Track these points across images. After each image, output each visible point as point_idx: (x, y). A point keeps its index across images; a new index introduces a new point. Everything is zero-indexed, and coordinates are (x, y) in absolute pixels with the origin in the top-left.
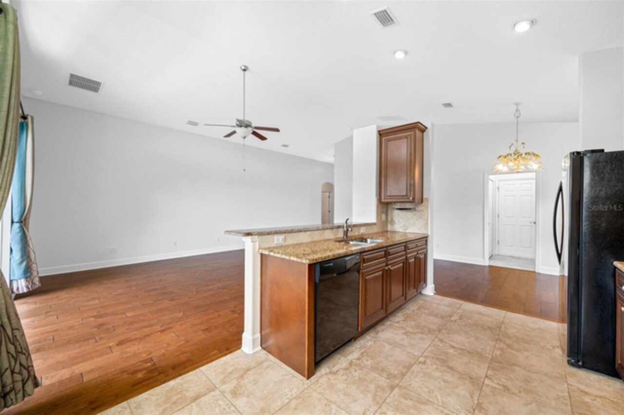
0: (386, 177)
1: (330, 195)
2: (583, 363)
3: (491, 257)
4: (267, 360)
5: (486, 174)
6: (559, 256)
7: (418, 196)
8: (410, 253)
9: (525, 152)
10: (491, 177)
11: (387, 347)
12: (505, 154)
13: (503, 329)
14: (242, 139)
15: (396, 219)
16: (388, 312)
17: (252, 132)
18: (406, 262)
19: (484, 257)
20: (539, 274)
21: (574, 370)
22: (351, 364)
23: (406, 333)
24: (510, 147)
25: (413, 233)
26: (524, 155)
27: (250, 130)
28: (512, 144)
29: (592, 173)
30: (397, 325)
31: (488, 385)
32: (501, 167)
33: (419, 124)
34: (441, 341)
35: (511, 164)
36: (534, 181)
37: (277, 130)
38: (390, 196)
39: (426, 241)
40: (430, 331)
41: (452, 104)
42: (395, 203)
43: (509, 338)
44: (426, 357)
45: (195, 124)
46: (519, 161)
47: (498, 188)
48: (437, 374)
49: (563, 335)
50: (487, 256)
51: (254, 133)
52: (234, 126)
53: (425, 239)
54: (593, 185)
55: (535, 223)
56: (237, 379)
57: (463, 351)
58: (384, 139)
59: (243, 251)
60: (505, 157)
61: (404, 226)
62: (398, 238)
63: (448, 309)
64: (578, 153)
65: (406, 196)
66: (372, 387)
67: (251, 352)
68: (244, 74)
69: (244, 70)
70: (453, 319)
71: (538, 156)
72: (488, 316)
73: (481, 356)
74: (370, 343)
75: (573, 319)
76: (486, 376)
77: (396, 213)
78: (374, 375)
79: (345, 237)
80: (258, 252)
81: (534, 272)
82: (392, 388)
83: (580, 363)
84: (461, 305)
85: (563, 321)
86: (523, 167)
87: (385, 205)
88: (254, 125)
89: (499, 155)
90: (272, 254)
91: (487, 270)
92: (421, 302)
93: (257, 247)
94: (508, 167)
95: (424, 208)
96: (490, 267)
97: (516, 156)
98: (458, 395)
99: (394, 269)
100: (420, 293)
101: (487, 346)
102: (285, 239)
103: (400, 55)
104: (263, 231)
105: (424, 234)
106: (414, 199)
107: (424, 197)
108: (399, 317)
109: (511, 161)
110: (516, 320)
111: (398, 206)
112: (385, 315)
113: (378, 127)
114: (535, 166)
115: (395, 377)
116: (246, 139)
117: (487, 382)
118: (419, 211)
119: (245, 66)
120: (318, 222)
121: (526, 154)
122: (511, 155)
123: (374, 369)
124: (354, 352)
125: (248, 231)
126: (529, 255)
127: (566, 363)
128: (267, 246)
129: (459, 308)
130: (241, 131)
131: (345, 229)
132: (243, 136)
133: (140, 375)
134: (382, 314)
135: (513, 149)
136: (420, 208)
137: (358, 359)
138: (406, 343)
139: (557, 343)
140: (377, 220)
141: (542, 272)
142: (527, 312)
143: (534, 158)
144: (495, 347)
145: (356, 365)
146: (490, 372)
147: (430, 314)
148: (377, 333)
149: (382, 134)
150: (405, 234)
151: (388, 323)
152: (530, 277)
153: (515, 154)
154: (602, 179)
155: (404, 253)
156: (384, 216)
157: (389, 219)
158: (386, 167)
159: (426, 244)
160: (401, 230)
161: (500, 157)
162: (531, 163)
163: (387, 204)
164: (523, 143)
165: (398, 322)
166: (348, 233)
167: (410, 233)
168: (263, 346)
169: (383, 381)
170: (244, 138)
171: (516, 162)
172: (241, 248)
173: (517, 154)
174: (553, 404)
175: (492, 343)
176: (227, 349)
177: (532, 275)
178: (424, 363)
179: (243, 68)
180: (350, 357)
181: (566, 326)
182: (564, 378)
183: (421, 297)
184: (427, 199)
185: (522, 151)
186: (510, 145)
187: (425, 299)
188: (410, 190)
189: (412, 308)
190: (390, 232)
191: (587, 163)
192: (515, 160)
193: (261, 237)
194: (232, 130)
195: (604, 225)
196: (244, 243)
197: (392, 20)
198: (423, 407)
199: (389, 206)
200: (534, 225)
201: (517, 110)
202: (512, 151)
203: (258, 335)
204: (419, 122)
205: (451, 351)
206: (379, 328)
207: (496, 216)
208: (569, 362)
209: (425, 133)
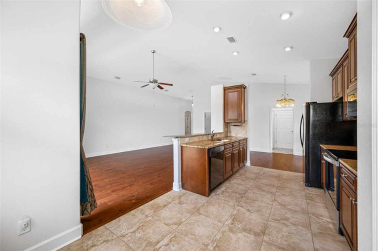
0: (228, 109)
1: (188, 118)
2: (310, 185)
3: (273, 149)
4: (187, 193)
5: (271, 108)
6: (302, 144)
7: (243, 120)
8: (235, 148)
9: (289, 98)
10: (273, 109)
11: (236, 185)
12: (280, 99)
13: (281, 176)
14: (153, 89)
15: (232, 131)
16: (234, 172)
17: (157, 85)
18: (239, 150)
19: (270, 149)
20: (295, 155)
21: (307, 188)
22: (223, 191)
23: (242, 180)
24: (282, 96)
25: (241, 137)
26: (288, 100)
27: (157, 84)
28: (283, 95)
29: (313, 111)
30: (237, 178)
31: (277, 194)
32: (278, 105)
33: (244, 86)
34: (257, 182)
35: (283, 104)
36: (292, 111)
37: (172, 85)
38: (230, 119)
39: (247, 140)
40: (252, 179)
41: (256, 74)
42: (232, 122)
43: (284, 179)
44: (253, 187)
45: (119, 78)
46: (286, 103)
47: (276, 114)
48: (258, 192)
49: (303, 177)
50: (272, 148)
51: (159, 87)
52: (149, 82)
53: (246, 140)
54: (313, 116)
55: (293, 132)
56: (178, 199)
57: (266, 185)
58: (226, 91)
59: (172, 146)
60: (280, 101)
61: (236, 133)
62: (234, 140)
63: (257, 171)
64: (308, 103)
65: (238, 119)
66: (234, 198)
67: (179, 190)
68: (153, 55)
69: (153, 53)
70: (260, 174)
71: (293, 100)
72: (274, 172)
73: (273, 186)
74: (228, 185)
75: (307, 171)
76: (276, 192)
77: (232, 127)
78: (233, 194)
79: (212, 139)
80: (180, 145)
81: (293, 155)
82: (242, 197)
83: (309, 185)
84: (263, 169)
85: (303, 173)
86: (287, 106)
87: (227, 124)
88: (159, 82)
89: (277, 100)
90: (188, 146)
91: (272, 155)
92: (245, 169)
93: (180, 143)
94: (281, 106)
95: (245, 125)
96: (273, 153)
97: (285, 101)
98: (267, 198)
99: (236, 153)
100: (244, 165)
101: (276, 182)
102: (189, 140)
103: (235, 54)
104: (181, 136)
105: (245, 137)
106: (241, 121)
107: (246, 119)
108: (237, 175)
109: (283, 102)
110: (286, 173)
111: (233, 124)
112: (232, 173)
113: (223, 85)
114: (293, 105)
115: (242, 194)
116: (155, 89)
117: (277, 193)
118: (243, 126)
119: (154, 51)
120: (183, 133)
121: (289, 99)
122: (283, 100)
123: (233, 192)
124: (223, 188)
125: (177, 136)
126: (290, 148)
127: (304, 185)
128: (183, 143)
129: (262, 170)
130: (152, 85)
131: (212, 135)
132: (153, 87)
133: (134, 201)
134: (231, 173)
135: (283, 97)
136: (243, 125)
137: (225, 190)
138: (243, 183)
139: (302, 180)
140: (224, 131)
141: (296, 154)
142: (290, 170)
143: (292, 101)
144: (278, 183)
145: (225, 192)
146: (278, 190)
147: (251, 173)
148: (230, 181)
149: (225, 89)
150: (236, 138)
151: (233, 177)
152: (291, 157)
153: (284, 100)
154: (316, 113)
155: (232, 148)
156: (226, 129)
157: (229, 131)
158: (228, 105)
159: (247, 142)
160: (234, 135)
161: (278, 100)
162: (291, 104)
163: (228, 123)
164: (288, 95)
165: (237, 177)
166: (213, 137)
167: (239, 137)
168: (183, 188)
169: (238, 196)
170: (154, 88)
171: (285, 103)
172: (172, 144)
173: (285, 100)
174: (300, 197)
175: (277, 181)
176: (167, 190)
177: (292, 156)
178: (252, 189)
179: (153, 51)
180: (222, 189)
181: (304, 174)
182: (304, 190)
183: (245, 167)
184: (247, 121)
185: (288, 98)
186: (282, 95)
187: (247, 167)
188: (239, 116)
189: (242, 171)
190: (229, 136)
191: (311, 107)
192: (284, 102)
193: (181, 139)
194: (147, 84)
195: (317, 131)
196: (173, 141)
197: (234, 40)
198: (255, 202)
199: (228, 124)
200: (292, 133)
201: (285, 79)
202: (283, 98)
203: (181, 183)
204: (243, 85)
205: (262, 185)
206: (230, 179)
207: (275, 129)
208: (306, 185)
209: (245, 89)
